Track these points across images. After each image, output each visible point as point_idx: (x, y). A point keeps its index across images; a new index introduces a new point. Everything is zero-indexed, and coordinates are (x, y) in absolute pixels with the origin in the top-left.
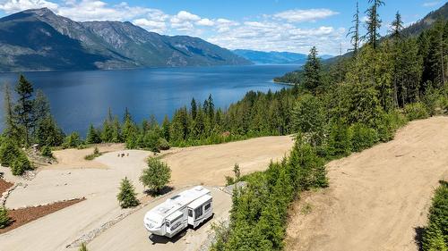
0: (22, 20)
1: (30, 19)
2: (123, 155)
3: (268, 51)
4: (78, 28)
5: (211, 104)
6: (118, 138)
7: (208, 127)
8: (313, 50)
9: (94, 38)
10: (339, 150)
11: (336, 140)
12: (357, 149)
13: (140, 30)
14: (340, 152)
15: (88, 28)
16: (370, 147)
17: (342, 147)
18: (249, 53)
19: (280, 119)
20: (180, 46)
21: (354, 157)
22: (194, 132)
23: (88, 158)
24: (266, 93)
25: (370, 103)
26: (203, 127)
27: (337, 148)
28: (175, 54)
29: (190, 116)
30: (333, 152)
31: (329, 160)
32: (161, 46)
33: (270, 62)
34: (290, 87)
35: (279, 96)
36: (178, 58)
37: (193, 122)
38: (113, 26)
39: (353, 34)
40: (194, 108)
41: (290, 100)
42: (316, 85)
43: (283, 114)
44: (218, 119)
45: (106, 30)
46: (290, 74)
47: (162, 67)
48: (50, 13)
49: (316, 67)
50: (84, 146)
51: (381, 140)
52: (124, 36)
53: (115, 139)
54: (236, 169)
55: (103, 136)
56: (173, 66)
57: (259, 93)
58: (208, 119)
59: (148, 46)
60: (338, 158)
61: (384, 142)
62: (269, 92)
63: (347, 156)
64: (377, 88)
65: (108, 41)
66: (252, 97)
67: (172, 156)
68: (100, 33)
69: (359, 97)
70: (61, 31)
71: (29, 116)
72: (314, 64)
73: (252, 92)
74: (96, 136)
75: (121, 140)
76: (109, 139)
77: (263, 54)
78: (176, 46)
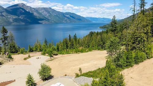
0: (15, 7)
1: (18, 7)
2: (38, 58)
3: (97, 18)
4: (33, 10)
5: (76, 37)
6: (40, 50)
7: (75, 45)
8: (114, 17)
9: (39, 13)
10: (128, 64)
11: (127, 59)
12: (137, 63)
13: (54, 11)
14: (129, 65)
15: (37, 10)
16: (142, 61)
17: (130, 63)
18: (91, 18)
19: (101, 43)
20: (67, 16)
21: (135, 67)
22: (70, 46)
23: (25, 59)
24: (97, 32)
25: (142, 41)
26: (73, 45)
27: (127, 63)
28: (66, 19)
29: (68, 41)
30: (125, 65)
31: (123, 69)
32: (61, 16)
33: (98, 21)
34: (105, 30)
35: (101, 34)
36: (67, 20)
37: (70, 43)
38: (45, 9)
39: (133, 9)
40: (70, 38)
41: (105, 35)
42: (115, 30)
43: (102, 41)
44: (79, 42)
45: (43, 11)
46: (105, 26)
47: (61, 23)
48: (24, 5)
49: (115, 23)
50: (26, 53)
51: (147, 58)
52: (49, 12)
53: (39, 50)
54: (80, 70)
55: (34, 49)
56: (65, 22)
57: (94, 32)
58: (75, 42)
59: (57, 16)
60: (128, 68)
61: (149, 59)
62: (98, 32)
63: (132, 66)
64: (145, 33)
65: (43, 14)
66: (92, 34)
67: (57, 59)
68: (41, 12)
69: (137, 38)
70: (28, 11)
71: (6, 41)
72: (114, 22)
73: (92, 32)
74: (31, 49)
75: (41, 50)
76: (36, 50)
77: (96, 18)
78: (66, 16)
